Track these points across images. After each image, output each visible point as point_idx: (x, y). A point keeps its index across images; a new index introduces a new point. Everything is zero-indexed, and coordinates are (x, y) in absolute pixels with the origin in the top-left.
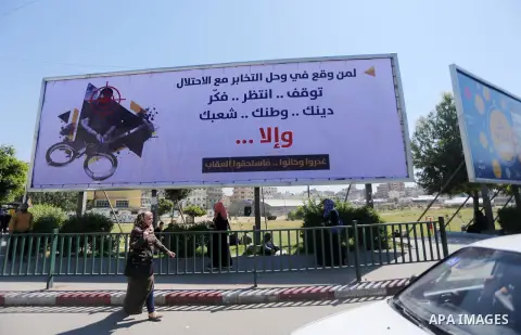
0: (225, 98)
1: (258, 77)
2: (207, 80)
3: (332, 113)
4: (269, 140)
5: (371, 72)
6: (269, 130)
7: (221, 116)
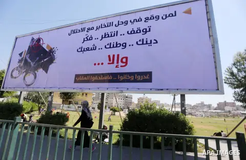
0: (91, 38)
1: (111, 24)
2: (83, 30)
3: (157, 42)
4: (113, 63)
6: (114, 56)
7: (88, 49)
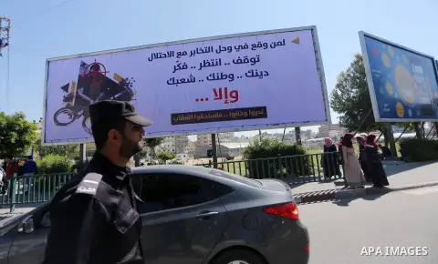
0: (185, 67)
1: (209, 50)
2: (171, 54)
3: (268, 74)
4: (221, 98)
5: (297, 41)
6: (220, 90)
7: (183, 81)
